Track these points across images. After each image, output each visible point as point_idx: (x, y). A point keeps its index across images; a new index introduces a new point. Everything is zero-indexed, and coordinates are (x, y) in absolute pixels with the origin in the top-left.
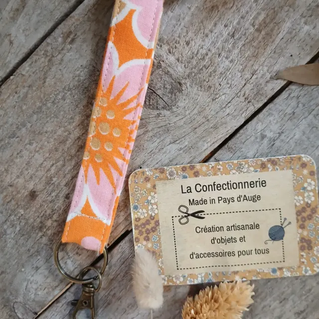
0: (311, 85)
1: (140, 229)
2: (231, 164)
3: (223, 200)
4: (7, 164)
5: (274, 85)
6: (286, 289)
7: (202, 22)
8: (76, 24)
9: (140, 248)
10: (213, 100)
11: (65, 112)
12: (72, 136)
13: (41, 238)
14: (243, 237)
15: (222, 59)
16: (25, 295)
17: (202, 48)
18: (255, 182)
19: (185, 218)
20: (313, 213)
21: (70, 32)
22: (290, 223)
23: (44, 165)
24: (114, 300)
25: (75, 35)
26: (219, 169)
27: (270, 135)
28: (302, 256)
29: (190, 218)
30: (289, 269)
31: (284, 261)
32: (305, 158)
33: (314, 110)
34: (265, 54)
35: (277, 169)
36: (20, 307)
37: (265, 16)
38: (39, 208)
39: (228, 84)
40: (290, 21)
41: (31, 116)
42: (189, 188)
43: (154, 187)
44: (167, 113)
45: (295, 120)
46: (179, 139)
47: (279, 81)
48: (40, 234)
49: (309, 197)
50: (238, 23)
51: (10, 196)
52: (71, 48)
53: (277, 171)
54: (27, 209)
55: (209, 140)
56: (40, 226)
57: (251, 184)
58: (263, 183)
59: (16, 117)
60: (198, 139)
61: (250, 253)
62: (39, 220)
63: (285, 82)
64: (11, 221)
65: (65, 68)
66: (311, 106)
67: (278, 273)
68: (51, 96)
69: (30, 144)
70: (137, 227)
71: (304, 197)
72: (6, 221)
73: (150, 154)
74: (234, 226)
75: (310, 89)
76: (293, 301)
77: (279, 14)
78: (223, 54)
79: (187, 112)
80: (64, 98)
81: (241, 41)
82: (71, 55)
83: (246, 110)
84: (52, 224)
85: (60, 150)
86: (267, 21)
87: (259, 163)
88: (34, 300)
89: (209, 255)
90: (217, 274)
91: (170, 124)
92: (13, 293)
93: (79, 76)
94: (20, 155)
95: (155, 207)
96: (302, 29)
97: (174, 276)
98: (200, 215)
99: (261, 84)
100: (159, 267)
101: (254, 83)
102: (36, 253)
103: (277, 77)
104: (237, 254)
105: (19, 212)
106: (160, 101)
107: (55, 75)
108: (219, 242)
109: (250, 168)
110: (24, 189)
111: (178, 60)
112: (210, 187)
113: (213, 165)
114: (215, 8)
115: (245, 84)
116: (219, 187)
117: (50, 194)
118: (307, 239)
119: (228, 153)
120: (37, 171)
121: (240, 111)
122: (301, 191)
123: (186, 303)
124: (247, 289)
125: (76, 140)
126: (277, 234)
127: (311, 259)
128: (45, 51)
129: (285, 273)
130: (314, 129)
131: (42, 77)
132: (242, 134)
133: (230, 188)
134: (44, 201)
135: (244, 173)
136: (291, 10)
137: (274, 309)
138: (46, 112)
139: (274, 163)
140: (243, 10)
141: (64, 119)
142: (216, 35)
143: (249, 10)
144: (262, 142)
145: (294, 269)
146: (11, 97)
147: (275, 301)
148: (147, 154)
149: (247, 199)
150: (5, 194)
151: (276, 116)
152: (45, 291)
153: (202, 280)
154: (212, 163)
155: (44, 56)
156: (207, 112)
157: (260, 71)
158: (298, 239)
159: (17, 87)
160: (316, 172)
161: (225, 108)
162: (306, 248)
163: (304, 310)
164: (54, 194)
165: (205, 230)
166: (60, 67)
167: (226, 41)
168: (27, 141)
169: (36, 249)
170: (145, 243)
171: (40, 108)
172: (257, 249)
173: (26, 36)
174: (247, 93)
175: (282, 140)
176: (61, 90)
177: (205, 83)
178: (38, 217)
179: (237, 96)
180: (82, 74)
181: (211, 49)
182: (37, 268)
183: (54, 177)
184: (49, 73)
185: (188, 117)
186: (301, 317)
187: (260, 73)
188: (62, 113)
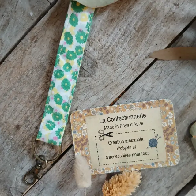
0: (169, 60)
1: (78, 144)
3: (123, 126)
4: (3, 111)
5: (147, 61)
6: (160, 174)
7: (107, 28)
8: (37, 32)
9: (78, 154)
10: (115, 71)
11: (34, 81)
12: (38, 94)
13: (23, 151)
14: (134, 146)
15: (119, 48)
16: (16, 183)
17: (107, 42)
18: (140, 115)
19: (102, 137)
20: (173, 131)
21: (35, 37)
22: (160, 137)
23: (23, 110)
24: (65, 184)
25: (38, 38)
26: (120, 109)
27: (147, 88)
28: (168, 155)
29: (105, 136)
30: (161, 163)
31: (158, 159)
32: (167, 101)
33: (170, 74)
34: (142, 44)
35: (151, 107)
36: (14, 190)
37: (141, 23)
38: (22, 134)
39: (122, 61)
40: (155, 25)
41: (15, 84)
42: (104, 120)
43: (85, 120)
44: (90, 79)
45: (160, 80)
46: (97, 93)
47: (150, 59)
48: (23, 149)
49: (170, 122)
50: (127, 28)
51: (5, 128)
52: (35, 45)
53: (151, 109)
54: (15, 135)
56: (22, 144)
57: (137, 116)
58: (144, 116)
59: (7, 84)
60: (107, 93)
61: (139, 154)
62: (22, 141)
63: (154, 59)
64: (6, 142)
65: (32, 56)
66: (169, 72)
67: (155, 166)
69: (15, 99)
70: (76, 143)
71: (167, 123)
72: (4, 142)
73: (82, 102)
74: (129, 140)
75: (168, 62)
76: (164, 181)
77: (149, 22)
78: (119, 45)
79: (101, 78)
80: (32, 73)
81: (128, 38)
82: (35, 49)
83: (133, 76)
84: (29, 143)
85: (32, 101)
86: (142, 26)
87: (142, 104)
88: (21, 186)
89: (116, 157)
90: (121, 167)
91: (92, 85)
92: (9, 182)
93: (40, 60)
94: (10, 105)
95: (85, 131)
96: (162, 29)
97: (97, 169)
98: (110, 135)
99: (140, 61)
100: (89, 164)
101: (137, 61)
102: (21, 160)
103: (149, 56)
105: (11, 137)
106: (86, 73)
107: (27, 61)
108: (121, 149)
109: (137, 107)
110: (13, 124)
111: (94, 49)
112: (115, 119)
113: (116, 107)
114: (113, 20)
115: (132, 61)
116: (120, 119)
117: (27, 126)
118: (170, 145)
119: (125, 99)
120: (19, 114)
121: (130, 76)
122: (166, 119)
123: (104, 184)
124: (137, 175)
125: (40, 96)
126: (153, 143)
127: (173, 157)
128: (21, 47)
129: (159, 165)
130: (171, 84)
131: (20, 62)
132: (132, 89)
133: (126, 119)
134: (24, 131)
135: (133, 110)
136: (155, 19)
137: (154, 186)
138: (23, 81)
139: (150, 104)
140: (129, 20)
141: (33, 85)
142: (114, 35)
143: (132, 20)
144: (143, 93)
145: (164, 163)
146: (4, 74)
147: (154, 181)
148: (80, 102)
149: (136, 125)
150: (2, 127)
151: (150, 78)
153: (113, 171)
154: (116, 106)
155: (21, 50)
156: (112, 77)
157: (139, 53)
158: (165, 146)
159: (7, 68)
160: (173, 108)
161: (121, 74)
162: (170, 151)
163: (171, 186)
164: (29, 126)
165: (114, 143)
166: (30, 56)
167: (120, 38)
168: (13, 98)
169: (21, 158)
170: (81, 151)
171: (20, 79)
172: (143, 152)
173: (10, 39)
174: (133, 66)
175: (154, 91)
176: (31, 68)
177: (110, 62)
178: (21, 139)
179: (128, 68)
180: (42, 59)
181: (112, 43)
182: (22, 168)
183: (29, 117)
184: (24, 60)
185: (101, 80)
186: (169, 189)
187: (140, 55)
188: (32, 81)
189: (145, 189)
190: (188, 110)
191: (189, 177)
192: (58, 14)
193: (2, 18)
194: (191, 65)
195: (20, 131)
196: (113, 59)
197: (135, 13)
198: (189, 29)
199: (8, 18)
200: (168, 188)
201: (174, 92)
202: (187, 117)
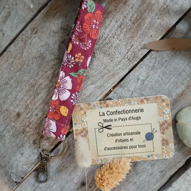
0: (162, 51)
2: (125, 100)
4: (4, 99)
5: (142, 52)
7: (104, 20)
8: (37, 23)
10: (111, 61)
11: (34, 70)
12: (38, 83)
13: (24, 137)
14: (132, 138)
15: (115, 39)
16: (16, 168)
17: (104, 34)
18: (138, 110)
21: (35, 28)
22: (156, 131)
23: (24, 99)
24: (64, 169)
25: (38, 29)
30: (157, 155)
33: (164, 64)
34: (138, 36)
36: (14, 175)
37: (137, 16)
38: (22, 122)
39: (119, 52)
40: (150, 18)
41: (16, 73)
45: (155, 70)
46: (95, 82)
47: (145, 50)
48: (23, 135)
50: (123, 20)
51: (6, 116)
52: (35, 36)
54: (16, 122)
55: (110, 82)
56: (23, 131)
59: (8, 74)
60: (104, 82)
61: (136, 147)
62: (22, 128)
63: (148, 50)
64: (7, 129)
65: (32, 47)
66: (163, 62)
67: (151, 158)
68: (26, 62)
69: (16, 88)
72: (5, 129)
74: (127, 133)
75: (162, 53)
76: (158, 165)
77: (144, 14)
78: (116, 37)
79: (98, 68)
80: (33, 63)
81: (125, 29)
82: (36, 40)
83: (129, 66)
84: (29, 130)
85: (32, 91)
86: (138, 18)
88: (21, 171)
89: (114, 148)
91: (89, 74)
92: (10, 168)
93: (40, 51)
94: (11, 94)
96: (156, 22)
97: (96, 160)
99: (136, 52)
101: (132, 51)
102: (21, 146)
103: (144, 47)
104: (129, 148)
105: (11, 124)
107: (28, 51)
110: (13, 112)
114: (110, 12)
115: (128, 52)
117: (28, 114)
119: (121, 88)
120: (20, 102)
121: (126, 66)
123: (97, 171)
128: (22, 38)
130: (165, 74)
131: (21, 52)
132: (127, 78)
134: (24, 118)
135: (132, 105)
136: (150, 11)
137: (148, 170)
138: (24, 70)
140: (125, 13)
141: (33, 74)
142: (111, 27)
143: (128, 12)
144: (138, 82)
146: (5, 64)
147: (148, 166)
149: (133, 119)
150: (4, 115)
151: (145, 68)
152: (27, 166)
155: (21, 41)
156: (108, 67)
157: (135, 44)
159: (8, 58)
161: (118, 65)
163: (165, 170)
164: (29, 114)
165: (112, 135)
166: (30, 47)
167: (117, 30)
168: (14, 86)
169: (21, 144)
171: (20, 68)
172: (139, 145)
173: (12, 31)
174: (129, 56)
175: (148, 81)
176: (31, 59)
177: (107, 52)
178: (22, 126)
179: (124, 58)
180: (42, 50)
181: (109, 34)
182: (22, 154)
183: (30, 105)
184: (24, 50)
185: (99, 70)
186: (163, 174)
187: (135, 46)
188: (32, 71)
189: (140, 173)
190: (180, 99)
191: (181, 162)
192: (57, 7)
193: (4, 10)
194: (183, 56)
195: (20, 118)
196: (109, 50)
197: (131, 6)
198: (182, 21)
199: (9, 10)
200: (161, 172)
201: (167, 81)
202: (180, 105)
